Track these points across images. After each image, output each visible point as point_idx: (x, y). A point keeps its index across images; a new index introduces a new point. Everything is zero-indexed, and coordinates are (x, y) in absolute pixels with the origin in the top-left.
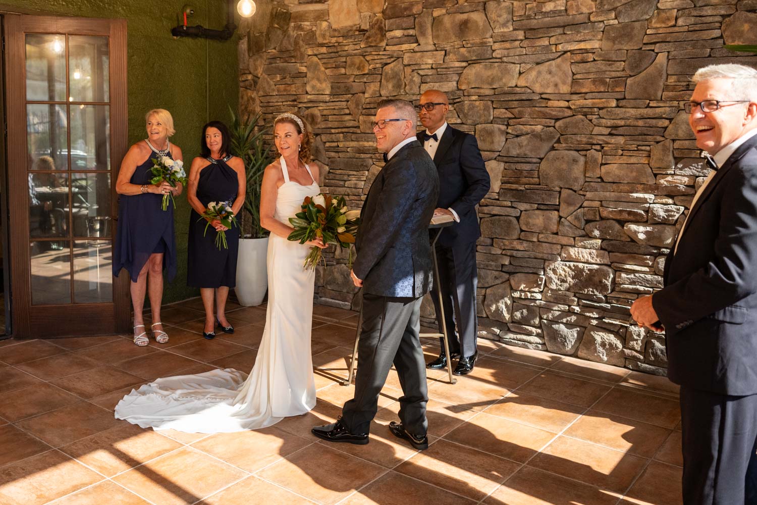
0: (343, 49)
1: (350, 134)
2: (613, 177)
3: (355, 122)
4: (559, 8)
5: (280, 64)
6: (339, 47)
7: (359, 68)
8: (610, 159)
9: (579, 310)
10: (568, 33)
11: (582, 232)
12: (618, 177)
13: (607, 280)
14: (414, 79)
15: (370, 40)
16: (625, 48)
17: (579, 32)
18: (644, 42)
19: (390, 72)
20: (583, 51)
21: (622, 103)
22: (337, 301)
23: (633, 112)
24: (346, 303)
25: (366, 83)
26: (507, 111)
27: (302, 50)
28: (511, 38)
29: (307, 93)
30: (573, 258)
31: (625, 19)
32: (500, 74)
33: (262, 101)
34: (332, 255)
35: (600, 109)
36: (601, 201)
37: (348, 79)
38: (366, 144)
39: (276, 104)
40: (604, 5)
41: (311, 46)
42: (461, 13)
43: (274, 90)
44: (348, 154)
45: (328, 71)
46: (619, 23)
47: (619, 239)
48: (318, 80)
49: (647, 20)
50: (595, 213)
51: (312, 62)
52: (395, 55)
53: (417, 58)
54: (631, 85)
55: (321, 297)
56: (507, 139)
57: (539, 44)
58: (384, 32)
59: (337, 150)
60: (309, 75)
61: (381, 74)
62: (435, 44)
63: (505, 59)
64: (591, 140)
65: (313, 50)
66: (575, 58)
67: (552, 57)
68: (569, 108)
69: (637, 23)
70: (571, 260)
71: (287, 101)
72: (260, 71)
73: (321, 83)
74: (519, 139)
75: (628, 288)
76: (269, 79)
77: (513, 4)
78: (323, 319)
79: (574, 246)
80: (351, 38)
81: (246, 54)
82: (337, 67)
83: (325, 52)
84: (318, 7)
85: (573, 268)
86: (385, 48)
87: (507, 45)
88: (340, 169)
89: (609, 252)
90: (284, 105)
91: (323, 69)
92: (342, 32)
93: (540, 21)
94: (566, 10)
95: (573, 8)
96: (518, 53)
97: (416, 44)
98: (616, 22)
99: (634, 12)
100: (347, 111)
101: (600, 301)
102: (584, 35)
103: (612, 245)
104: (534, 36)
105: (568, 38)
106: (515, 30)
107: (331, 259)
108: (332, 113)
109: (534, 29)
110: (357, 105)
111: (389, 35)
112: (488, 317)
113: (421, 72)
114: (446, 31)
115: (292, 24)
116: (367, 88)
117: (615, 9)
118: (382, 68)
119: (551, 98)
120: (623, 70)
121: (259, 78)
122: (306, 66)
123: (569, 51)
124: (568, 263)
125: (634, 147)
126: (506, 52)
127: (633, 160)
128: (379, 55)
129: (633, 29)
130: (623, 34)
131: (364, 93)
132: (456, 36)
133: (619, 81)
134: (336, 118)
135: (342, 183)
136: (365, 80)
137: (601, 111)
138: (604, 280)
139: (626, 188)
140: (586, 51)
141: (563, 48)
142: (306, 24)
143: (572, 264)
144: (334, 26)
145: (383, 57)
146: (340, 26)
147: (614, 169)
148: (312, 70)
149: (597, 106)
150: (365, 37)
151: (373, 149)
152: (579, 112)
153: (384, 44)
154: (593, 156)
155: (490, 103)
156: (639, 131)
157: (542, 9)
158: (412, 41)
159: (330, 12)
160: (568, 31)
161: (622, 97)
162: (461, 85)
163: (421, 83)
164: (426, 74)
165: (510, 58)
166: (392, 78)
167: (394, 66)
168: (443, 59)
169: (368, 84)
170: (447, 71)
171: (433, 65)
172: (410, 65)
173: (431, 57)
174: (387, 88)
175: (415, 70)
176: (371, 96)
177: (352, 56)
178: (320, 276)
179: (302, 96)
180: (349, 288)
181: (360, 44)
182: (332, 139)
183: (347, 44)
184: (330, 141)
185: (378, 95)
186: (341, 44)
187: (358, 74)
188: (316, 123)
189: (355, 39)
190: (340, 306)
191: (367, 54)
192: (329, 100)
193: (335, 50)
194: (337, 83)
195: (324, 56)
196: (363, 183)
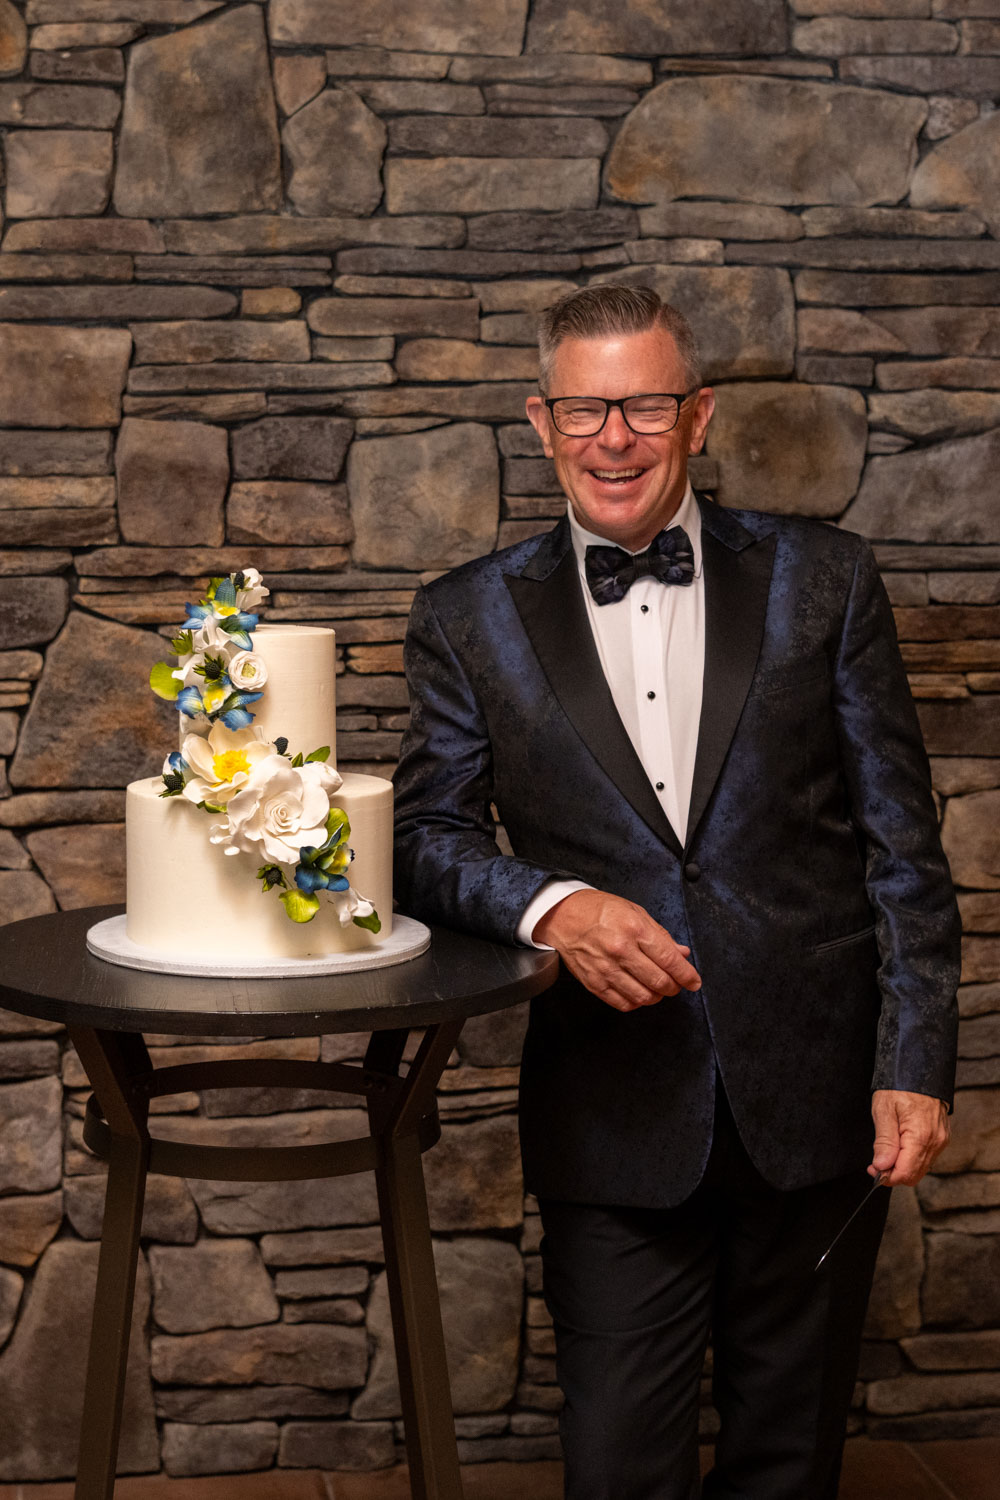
14: (351, 128)
19: (188, 76)
26: (868, 322)
32: (838, 139)
38: (37, 493)
53: (366, 11)
56: (868, 456)
63: (861, 67)
74: (932, 457)
96: (926, 44)
113: (391, 97)
116: (20, 161)
118: (124, 49)
126: (868, 33)
136: (12, 111)
151: (81, 524)
162: (627, 180)
163: (385, 154)
164: (419, 106)
165: (891, 61)
166: (205, 114)
167: (218, 46)
168: (520, 34)
169: (27, 135)
170: (549, 103)
171: (460, 62)
172: (317, 50)
173: (449, 17)
174: (165, 169)
175: (347, 78)
176: (55, 213)
185: (99, 207)
196: (8, 722)
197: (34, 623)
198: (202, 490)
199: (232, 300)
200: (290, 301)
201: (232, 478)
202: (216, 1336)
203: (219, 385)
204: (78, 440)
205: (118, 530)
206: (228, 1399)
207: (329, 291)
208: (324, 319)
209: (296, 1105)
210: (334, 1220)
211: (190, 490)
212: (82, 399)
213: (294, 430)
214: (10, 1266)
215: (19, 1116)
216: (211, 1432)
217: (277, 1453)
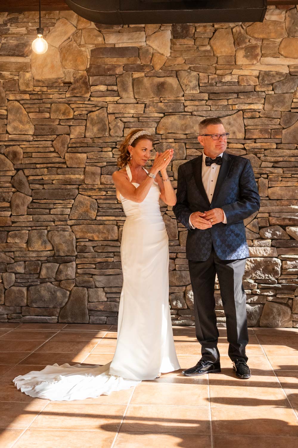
0: (48, 97)
1: (55, 169)
2: (277, 196)
3: (60, 159)
4: (234, 80)
6: (43, 95)
7: (64, 114)
8: (274, 184)
9: (260, 292)
10: (242, 97)
11: (258, 236)
12: (281, 195)
13: (278, 267)
14: (118, 124)
15: (75, 91)
16: (281, 110)
17: (249, 97)
18: (292, 107)
19: (95, 118)
20: (252, 110)
21: (280, 146)
22: (43, 317)
23: (288, 152)
24: (53, 317)
25: (70, 126)
26: (197, 151)
27: (3, 95)
28: (199, 99)
29: (7, 132)
30: (252, 255)
31: (279, 91)
32: (191, 124)
34: (37, 276)
35: (265, 150)
36: (269, 213)
37: (53, 122)
38: (72, 177)
40: (265, 81)
41: (13, 92)
42: (158, 77)
44: (53, 185)
45: (30, 114)
46: (275, 93)
47: (283, 238)
48: (21, 122)
49: (292, 93)
50: (266, 221)
51: (14, 106)
52: (100, 105)
53: (120, 108)
54: (286, 134)
55: (23, 316)
57: (222, 104)
58: (89, 86)
59: (42, 183)
60: (10, 117)
61: (86, 120)
62: (135, 98)
63: (195, 113)
64: (261, 171)
65: (15, 96)
66: (247, 115)
67: (230, 114)
68: (244, 149)
69: (287, 94)
70: (251, 256)
73: (23, 125)
75: (292, 271)
77: (199, 75)
79: (252, 246)
80: (56, 89)
82: (40, 112)
83: (28, 98)
84: (20, 60)
85: (253, 262)
86: (90, 99)
87: (197, 103)
88: (45, 199)
89: (277, 248)
91: (25, 113)
92: (46, 82)
93: (220, 88)
94: (238, 81)
95: (244, 81)
96: (205, 109)
97: (118, 98)
98: (273, 92)
99: (285, 87)
100: (52, 149)
101: (273, 283)
102: (252, 100)
103: (279, 243)
104: (216, 97)
105: (241, 101)
106: (200, 92)
107: (35, 280)
108: (36, 150)
109: (216, 93)
110: (63, 144)
111: (93, 89)
112: (188, 308)
113: (124, 120)
114: (146, 89)
116: (72, 130)
117: (272, 84)
118: (87, 114)
119: (231, 142)
120: (280, 124)
122: (7, 110)
123: (242, 110)
124: (249, 259)
125: (289, 175)
126: (196, 108)
127: (289, 184)
128: (84, 104)
129: (284, 98)
130: (279, 101)
131: (69, 135)
132: (154, 94)
133: (277, 131)
134: (40, 155)
135: (48, 211)
136: (71, 123)
137: (265, 151)
138: (276, 268)
139: (286, 203)
140: (254, 110)
141: (238, 107)
142: (7, 74)
143: (252, 259)
144: (37, 78)
145: (88, 106)
146: (43, 78)
147: (278, 190)
148: (14, 113)
149: (264, 148)
150: (70, 89)
151: (80, 181)
152: (252, 152)
153: (88, 95)
154: (263, 182)
155: (184, 144)
156: (293, 164)
157: (222, 79)
158: (115, 95)
159: (33, 65)
160: (241, 96)
161: (280, 142)
162: (159, 131)
163: (124, 128)
164: (129, 121)
165: (199, 112)
166: (98, 123)
167: (99, 114)
168: (143, 110)
169: (73, 127)
170: (147, 120)
171: (135, 114)
172: (114, 113)
173: (133, 108)
174: (92, 131)
175: (118, 118)
176: (77, 137)
177: (56, 103)
178: (23, 297)
179: (2, 135)
180: (56, 303)
181: (65, 94)
182: (36, 173)
183: (52, 93)
184: (34, 175)
185: (83, 136)
186: (46, 93)
187: (63, 118)
188: (19, 159)
189: (59, 90)
190: (47, 320)
191: (72, 102)
192: (33, 140)
193: (40, 98)
194: (41, 125)
195: (27, 102)
196: (69, 210)
197: (73, 195)
198: (96, 176)
199: (101, 149)
200: (110, 149)
201: (101, 174)
202: (97, 303)
203: (99, 161)
204: (80, 169)
205: (85, 182)
206: (99, 313)
207: (116, 148)
208: (114, 152)
209: (109, 268)
210: (115, 286)
211: (95, 176)
212: (79, 163)
213: (110, 167)
214: (67, 290)
215: (69, 267)
216: (96, 318)
217: (106, 322)
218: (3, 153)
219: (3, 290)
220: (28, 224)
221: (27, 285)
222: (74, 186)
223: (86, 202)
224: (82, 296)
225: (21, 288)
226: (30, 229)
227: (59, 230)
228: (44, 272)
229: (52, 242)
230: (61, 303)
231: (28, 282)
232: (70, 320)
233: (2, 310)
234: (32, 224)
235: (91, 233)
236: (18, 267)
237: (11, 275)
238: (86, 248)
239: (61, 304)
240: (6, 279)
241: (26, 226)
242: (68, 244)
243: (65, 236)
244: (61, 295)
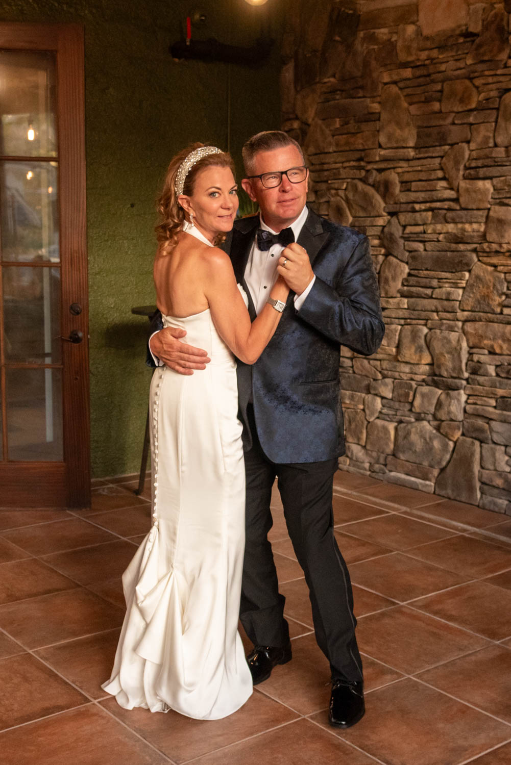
0: (438, 70)
1: (444, 212)
3: (452, 192)
5: (340, 100)
6: (431, 67)
7: (462, 101)
15: (482, 50)
22: (413, 479)
24: (428, 483)
25: (471, 124)
27: (375, 75)
29: (380, 146)
33: (314, 162)
34: (408, 407)
37: (445, 119)
38: (467, 227)
39: (334, 166)
41: (388, 67)
43: (330, 144)
44: (439, 244)
45: (413, 109)
48: (398, 124)
51: (389, 94)
55: (391, 471)
58: (506, 36)
59: (422, 238)
60: (384, 116)
61: (498, 109)
65: (390, 75)
71: (349, 161)
72: (311, 115)
73: (401, 129)
76: (324, 127)
78: (383, 506)
80: (451, 50)
81: (292, 86)
82: (427, 101)
83: (410, 76)
86: (506, 64)
88: (427, 270)
90: (345, 168)
91: (406, 105)
92: (437, 40)
100: (440, 174)
107: (407, 413)
108: (417, 178)
110: (457, 164)
115: (362, 34)
116: (475, 133)
118: (500, 97)
121: (309, 125)
122: (379, 103)
128: (496, 75)
131: (468, 142)
134: (423, 186)
135: (429, 292)
136: (471, 120)
142: (382, 33)
144: (426, 32)
145: (502, 79)
146: (435, 30)
148: (389, 108)
150: (474, 47)
151: (478, 236)
153: (504, 56)
159: (420, 7)
169: (475, 126)
174: (505, 132)
176: (480, 148)
177: (451, 80)
178: (389, 438)
179: (372, 152)
180: (432, 459)
181: (465, 58)
182: (415, 220)
183: (445, 60)
184: (412, 224)
185: (491, 144)
186: (435, 61)
187: (460, 110)
188: (392, 195)
189: (457, 52)
190: (418, 485)
191: (476, 74)
192: (413, 157)
193: (425, 73)
194: (426, 127)
195: (408, 82)
196: (461, 291)
197: (467, 264)
198: (505, 227)
202: (493, 472)
204: (480, 213)
205: (486, 238)
206: (496, 491)
211: (503, 227)
212: (480, 200)
214: (450, 440)
215: (453, 399)
216: (490, 498)
217: (505, 511)
218: (372, 183)
219: (366, 423)
220: (401, 313)
221: (395, 420)
222: (471, 245)
223: (487, 278)
224: (469, 455)
225: (386, 423)
226: (402, 322)
227: (444, 328)
228: (417, 403)
229: (431, 349)
230: (439, 460)
231: (396, 415)
232: (449, 492)
233: (363, 455)
234: (406, 314)
235: (490, 339)
236: (383, 387)
237: (375, 400)
238: (480, 368)
239: (439, 463)
240: (368, 406)
241: (397, 316)
242: (453, 355)
243: (449, 342)
244: (440, 447)
